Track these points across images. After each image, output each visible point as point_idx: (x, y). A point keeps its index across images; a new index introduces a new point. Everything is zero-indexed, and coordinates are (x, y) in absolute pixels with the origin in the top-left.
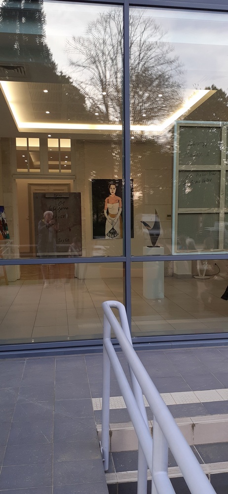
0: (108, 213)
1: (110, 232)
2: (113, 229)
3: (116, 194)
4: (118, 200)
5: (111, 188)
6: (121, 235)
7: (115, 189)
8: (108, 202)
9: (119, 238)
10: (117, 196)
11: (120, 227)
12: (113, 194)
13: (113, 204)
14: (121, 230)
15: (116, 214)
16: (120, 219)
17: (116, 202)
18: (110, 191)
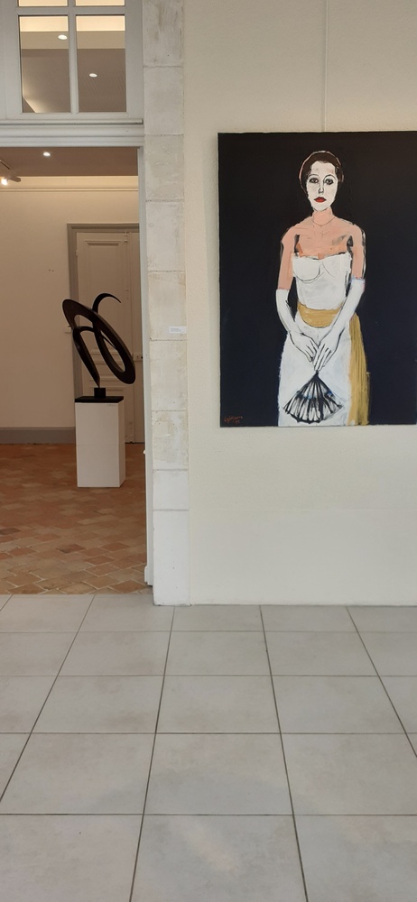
0: (293, 301)
1: (300, 396)
2: (316, 380)
3: (340, 209)
4: (346, 239)
5: (315, 181)
6: (352, 409)
7: (336, 182)
8: (296, 251)
9: (346, 422)
10: (339, 217)
11: (348, 372)
12: (322, 210)
13: (320, 257)
14: (353, 389)
15: (335, 306)
16: (351, 332)
17: (337, 249)
18: (307, 195)
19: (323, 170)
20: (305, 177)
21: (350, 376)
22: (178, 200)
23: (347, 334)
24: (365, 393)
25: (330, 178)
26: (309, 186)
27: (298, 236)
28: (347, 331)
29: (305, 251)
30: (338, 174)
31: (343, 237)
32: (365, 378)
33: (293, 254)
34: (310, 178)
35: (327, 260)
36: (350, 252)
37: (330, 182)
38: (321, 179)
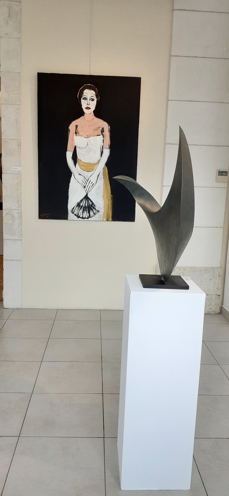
0: (75, 158)
4: (101, 129)
5: (85, 99)
6: (104, 213)
7: (96, 100)
8: (76, 133)
9: (101, 219)
10: (97, 118)
11: (102, 194)
12: (89, 113)
13: (88, 137)
14: (105, 203)
15: (96, 162)
16: (103, 175)
17: (96, 133)
18: (81, 105)
20: (80, 97)
21: (103, 196)
22: (18, 105)
23: (101, 176)
24: (110, 206)
25: (93, 98)
26: (83, 101)
27: (77, 126)
28: (101, 174)
29: (81, 133)
30: (97, 96)
31: (99, 128)
32: (110, 198)
33: (75, 134)
34: (83, 97)
35: (91, 138)
36: (103, 135)
37: (93, 100)
38: (89, 98)
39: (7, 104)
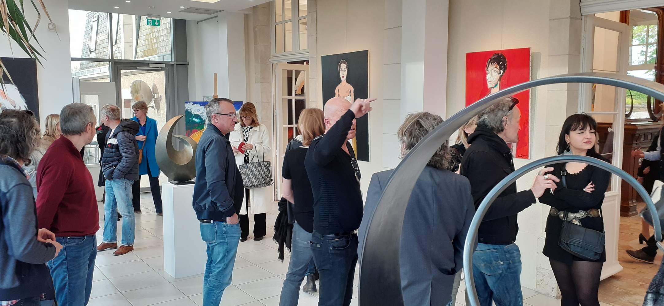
4: (349, 91)
5: (342, 70)
7: (346, 70)
10: (348, 83)
12: (343, 80)
17: (347, 94)
18: (340, 76)
19: (343, 66)
20: (339, 70)
25: (345, 69)
26: (340, 71)
27: (338, 90)
29: (340, 94)
30: (347, 67)
31: (349, 90)
33: (338, 96)
36: (350, 95)
37: (345, 71)
38: (343, 70)
39: (312, 79)
